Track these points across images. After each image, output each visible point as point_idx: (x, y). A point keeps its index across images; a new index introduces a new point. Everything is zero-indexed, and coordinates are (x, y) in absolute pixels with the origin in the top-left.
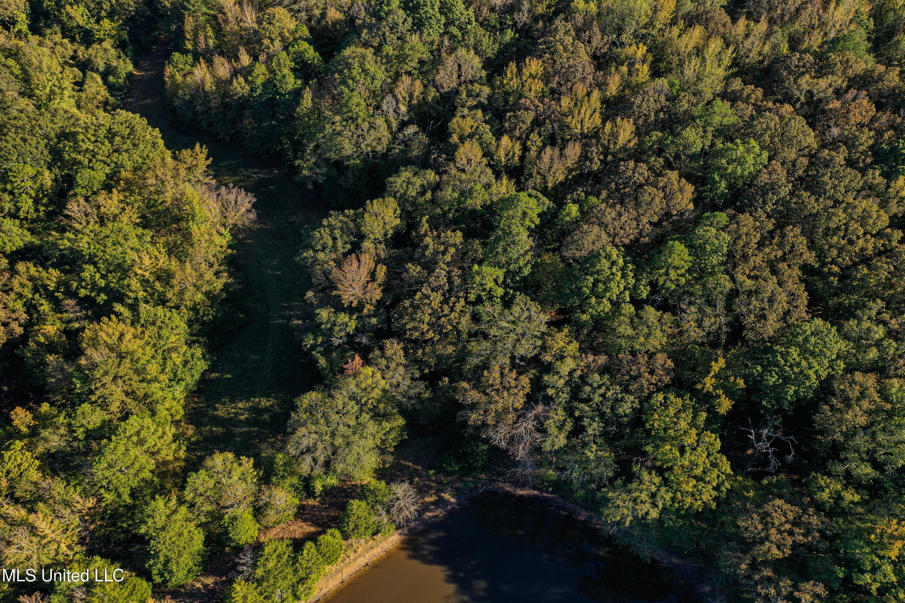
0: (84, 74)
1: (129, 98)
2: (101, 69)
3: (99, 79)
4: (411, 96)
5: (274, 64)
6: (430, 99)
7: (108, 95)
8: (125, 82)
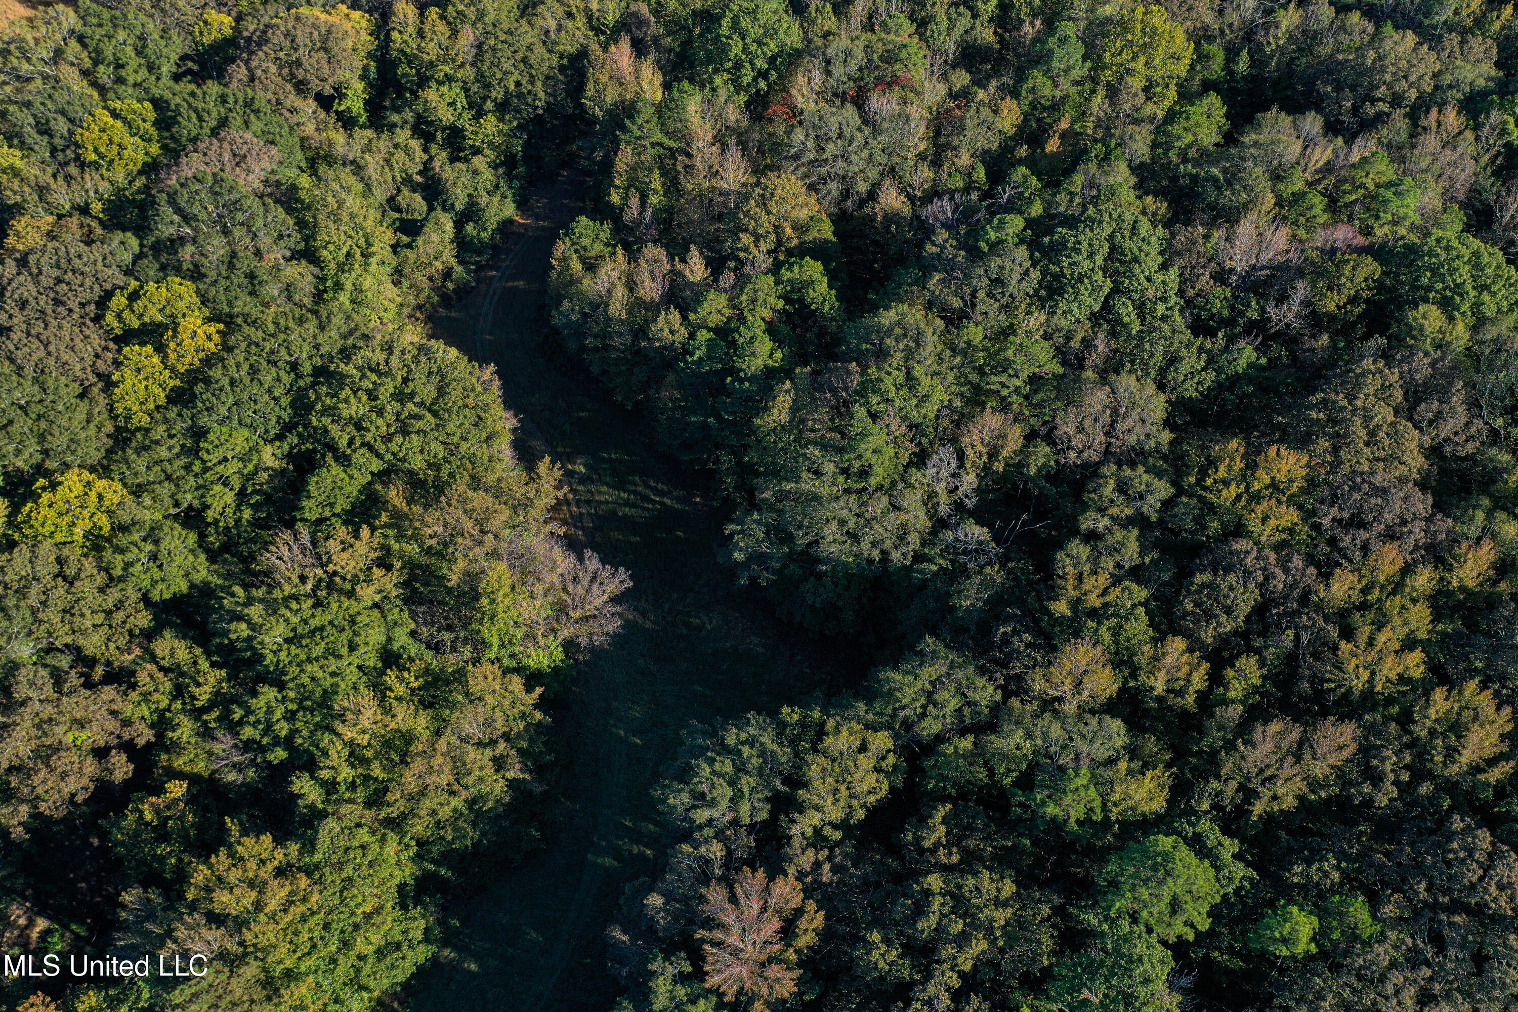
0: (431, 209)
1: (492, 268)
2: (459, 206)
3: (449, 226)
4: (993, 454)
5: (744, 298)
6: (1033, 470)
7: (454, 261)
8: (492, 238)
